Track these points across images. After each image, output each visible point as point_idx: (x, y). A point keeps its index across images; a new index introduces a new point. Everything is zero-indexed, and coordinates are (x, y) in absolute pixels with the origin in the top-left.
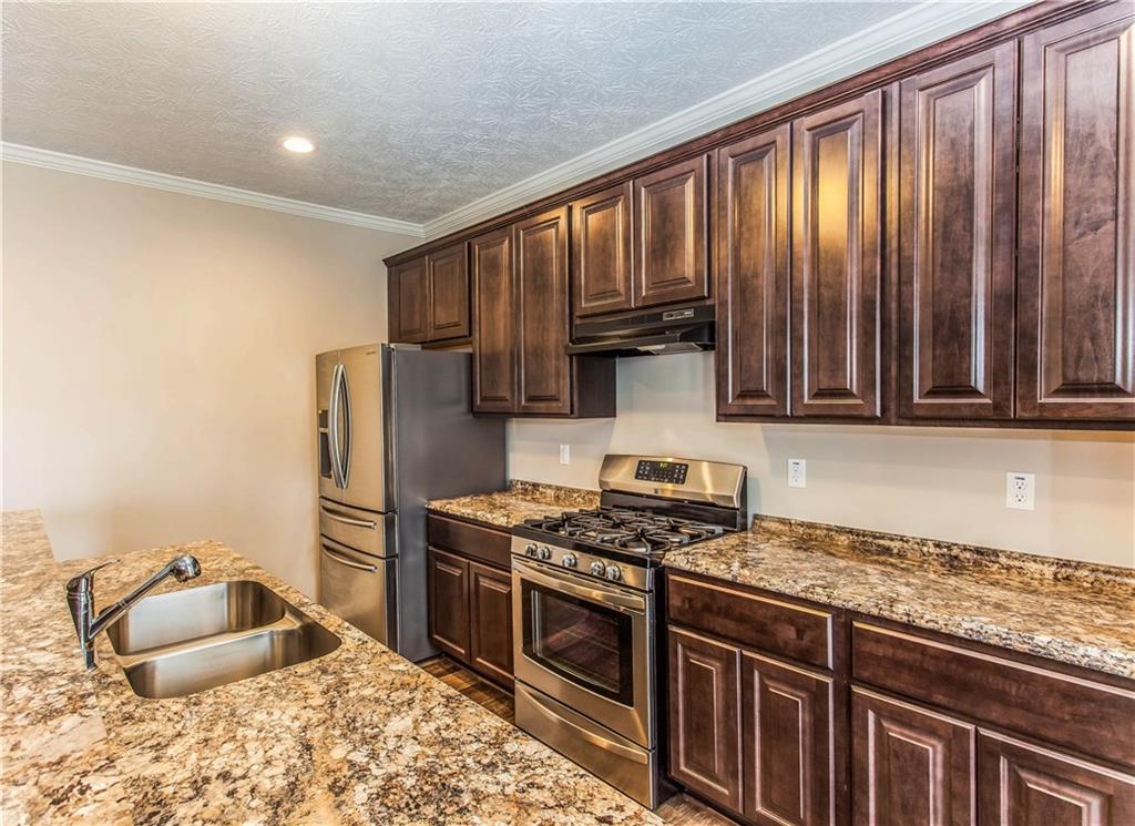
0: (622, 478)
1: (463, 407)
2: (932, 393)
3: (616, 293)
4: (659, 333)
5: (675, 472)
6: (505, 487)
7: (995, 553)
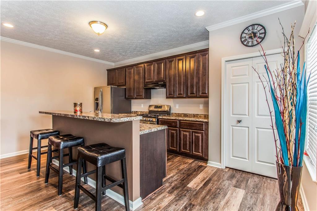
0: (152, 109)
1: (124, 97)
2: (191, 94)
3: (152, 79)
4: (158, 86)
5: (160, 107)
6: (130, 112)
7: (199, 115)
